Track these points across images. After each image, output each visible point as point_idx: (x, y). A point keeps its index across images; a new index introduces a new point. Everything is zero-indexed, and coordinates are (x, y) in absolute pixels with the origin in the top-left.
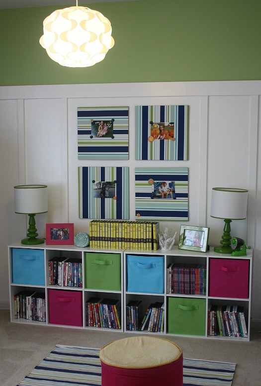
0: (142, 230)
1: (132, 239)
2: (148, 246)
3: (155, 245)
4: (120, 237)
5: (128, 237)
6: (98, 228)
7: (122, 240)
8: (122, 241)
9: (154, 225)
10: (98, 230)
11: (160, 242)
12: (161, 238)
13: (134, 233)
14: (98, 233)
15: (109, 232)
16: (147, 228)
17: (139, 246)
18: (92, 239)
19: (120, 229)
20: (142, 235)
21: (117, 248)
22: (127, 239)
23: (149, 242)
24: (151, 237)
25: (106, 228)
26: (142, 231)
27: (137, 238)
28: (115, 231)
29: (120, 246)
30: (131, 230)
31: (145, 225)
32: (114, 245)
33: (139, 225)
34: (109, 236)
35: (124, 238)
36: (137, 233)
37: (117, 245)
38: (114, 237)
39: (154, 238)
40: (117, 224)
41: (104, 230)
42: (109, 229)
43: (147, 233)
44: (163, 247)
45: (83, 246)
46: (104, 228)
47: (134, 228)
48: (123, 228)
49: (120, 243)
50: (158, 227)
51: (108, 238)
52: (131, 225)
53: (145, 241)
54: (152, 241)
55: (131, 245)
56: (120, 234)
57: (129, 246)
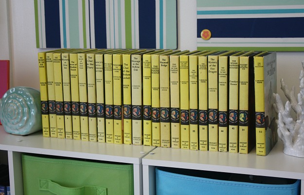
0: (213, 77)
1: (178, 110)
2: (233, 138)
3: (261, 135)
4: (137, 102)
5: (165, 104)
6: (66, 72)
7: (145, 113)
8: (142, 118)
9: (257, 60)
10: (66, 80)
11: (280, 126)
12: (283, 112)
13: (184, 87)
14: (66, 88)
15: (100, 85)
16: (233, 72)
17: (203, 136)
18: (47, 108)
19: (136, 75)
20: (213, 95)
21: (127, 140)
22: (159, 110)
23: (238, 123)
24: (244, 106)
25: (90, 72)
26: (213, 84)
27: (193, 106)
28: (117, 83)
29: (137, 133)
30: (174, 77)
31: (223, 59)
32: (118, 132)
33: (202, 59)
34: (100, 101)
35: (150, 108)
36: (193, 87)
37: (127, 130)
38: (117, 102)
39: (259, 107)
40: (126, 58)
41: (82, 80)
42: (99, 75)
43: (233, 89)
44: (293, 141)
45: (24, 131)
46: (82, 72)
47: (183, 72)
48: (146, 72)
49: (137, 123)
50: (271, 70)
51: (95, 105)
52: (174, 59)
53: (225, 119)
54: (251, 119)
55: (175, 134)
56: (136, 93)
57: (165, 136)
